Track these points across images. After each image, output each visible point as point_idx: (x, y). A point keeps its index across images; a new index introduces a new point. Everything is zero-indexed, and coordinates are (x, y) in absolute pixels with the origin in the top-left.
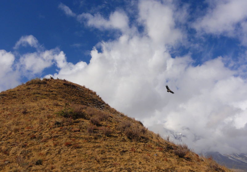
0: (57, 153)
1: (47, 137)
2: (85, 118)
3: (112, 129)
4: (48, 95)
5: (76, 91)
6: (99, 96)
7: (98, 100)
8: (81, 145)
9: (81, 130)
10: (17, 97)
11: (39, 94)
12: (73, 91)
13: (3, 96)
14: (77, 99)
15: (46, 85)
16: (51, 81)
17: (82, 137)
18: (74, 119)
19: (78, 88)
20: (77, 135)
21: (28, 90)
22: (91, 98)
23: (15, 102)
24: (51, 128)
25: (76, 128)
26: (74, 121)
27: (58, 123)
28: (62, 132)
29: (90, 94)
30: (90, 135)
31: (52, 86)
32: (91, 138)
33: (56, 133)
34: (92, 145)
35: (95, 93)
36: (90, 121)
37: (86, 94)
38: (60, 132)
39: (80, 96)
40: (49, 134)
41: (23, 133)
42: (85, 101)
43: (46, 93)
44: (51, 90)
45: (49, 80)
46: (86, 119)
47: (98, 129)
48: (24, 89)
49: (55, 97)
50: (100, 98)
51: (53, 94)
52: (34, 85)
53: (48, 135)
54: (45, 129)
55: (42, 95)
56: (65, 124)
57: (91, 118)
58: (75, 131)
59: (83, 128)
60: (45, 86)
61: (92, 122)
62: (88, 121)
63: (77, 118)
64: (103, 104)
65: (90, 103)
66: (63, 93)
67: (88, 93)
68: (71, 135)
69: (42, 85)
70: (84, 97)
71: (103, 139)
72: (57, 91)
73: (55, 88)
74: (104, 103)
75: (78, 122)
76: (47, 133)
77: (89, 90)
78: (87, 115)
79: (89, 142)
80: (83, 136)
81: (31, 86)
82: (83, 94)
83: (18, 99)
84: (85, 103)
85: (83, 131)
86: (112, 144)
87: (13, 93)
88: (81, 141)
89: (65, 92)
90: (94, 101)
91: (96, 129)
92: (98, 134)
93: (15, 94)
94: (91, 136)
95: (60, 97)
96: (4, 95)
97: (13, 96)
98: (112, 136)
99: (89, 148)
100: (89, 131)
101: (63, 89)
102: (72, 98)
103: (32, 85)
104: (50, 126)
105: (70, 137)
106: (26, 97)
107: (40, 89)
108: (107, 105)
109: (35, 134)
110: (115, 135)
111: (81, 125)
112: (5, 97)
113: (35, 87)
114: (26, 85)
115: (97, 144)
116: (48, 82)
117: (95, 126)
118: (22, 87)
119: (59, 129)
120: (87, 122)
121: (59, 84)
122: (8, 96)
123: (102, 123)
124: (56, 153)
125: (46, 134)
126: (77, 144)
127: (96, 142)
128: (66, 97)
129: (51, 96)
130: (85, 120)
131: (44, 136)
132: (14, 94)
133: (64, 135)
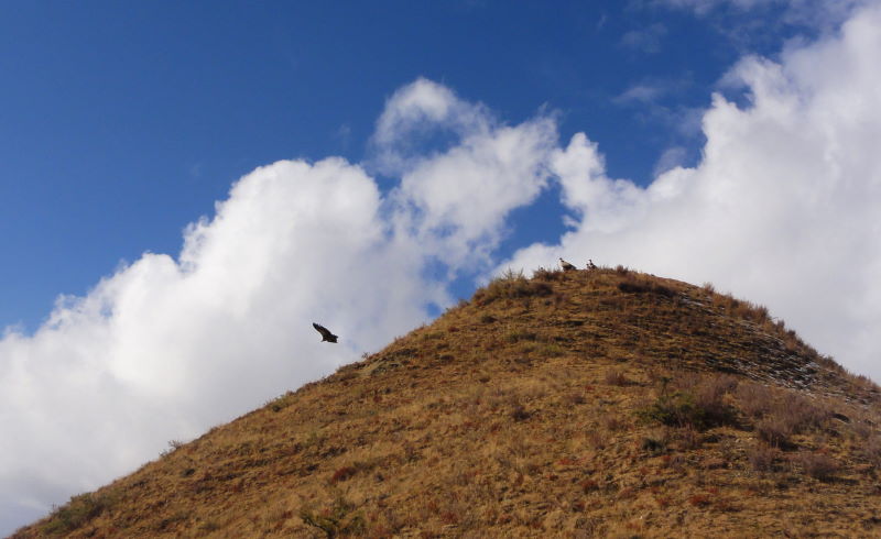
0: (675, 522)
1: (632, 484)
2: (738, 427)
3: (839, 457)
4: (566, 341)
5: (674, 312)
6: (781, 324)
7: (781, 342)
8: (739, 503)
9: (730, 464)
10: (456, 359)
11: (532, 337)
12: (665, 313)
13: (404, 358)
14: (688, 346)
15: (552, 299)
16: (565, 279)
17: (737, 484)
18: (701, 431)
19: (683, 297)
20: (722, 479)
21: (490, 327)
22: (745, 337)
23: (455, 378)
24: (634, 461)
25: (712, 456)
26: (700, 436)
27: (652, 445)
28: (673, 470)
29: (741, 322)
30: (763, 478)
31: (577, 300)
32: (767, 484)
33: (654, 472)
34: (772, 504)
35: (762, 315)
36: (756, 433)
37: (722, 320)
38: (668, 471)
39: (696, 333)
40: (636, 476)
41: (557, 477)
42: (724, 355)
43: (556, 332)
44: (575, 318)
45: (560, 277)
46: (742, 429)
47: (787, 460)
48: (472, 322)
49: (596, 346)
50: (792, 334)
51: (584, 334)
52: (504, 303)
53: (634, 480)
54: (618, 464)
55: (545, 340)
56: (674, 446)
57: (759, 424)
58: (712, 467)
59: (738, 458)
60: (548, 304)
61: (764, 436)
62: (749, 434)
63: (710, 426)
64: (807, 360)
65: (745, 363)
66: (626, 326)
67: (732, 314)
68: (704, 477)
69: (536, 301)
70: (715, 338)
71: (806, 488)
72: (597, 319)
73: (590, 310)
74: (811, 355)
75: (714, 439)
76: (628, 475)
77: (735, 304)
78: (744, 415)
79: (763, 495)
80: (740, 480)
81: (495, 309)
82: (708, 322)
83: (460, 366)
84: (725, 361)
85: (738, 467)
86: (837, 502)
87: (437, 342)
88: (735, 493)
89: (633, 320)
90: (766, 351)
91: (780, 461)
92: (789, 474)
93: (446, 346)
94: (764, 481)
95: (617, 344)
96: (407, 352)
97: (441, 354)
98: (837, 479)
99: (764, 510)
100: (758, 464)
101: (622, 309)
102: (667, 347)
103: (497, 306)
104: (629, 453)
105: (700, 484)
106: (488, 355)
107: (531, 317)
108: (830, 363)
109: (593, 479)
110: (849, 477)
111: (728, 448)
112: (415, 362)
113: (513, 311)
114: (477, 307)
115: (786, 501)
116: (556, 286)
117: (776, 449)
118: (464, 315)
119: (659, 461)
120: (746, 439)
121: (602, 289)
122: (422, 356)
123: (801, 441)
124: (672, 523)
125: (626, 478)
126: (727, 500)
127: (783, 497)
128: (640, 343)
129: (580, 343)
130: (737, 433)
131: (621, 482)
132: (440, 347)
133: (681, 477)
